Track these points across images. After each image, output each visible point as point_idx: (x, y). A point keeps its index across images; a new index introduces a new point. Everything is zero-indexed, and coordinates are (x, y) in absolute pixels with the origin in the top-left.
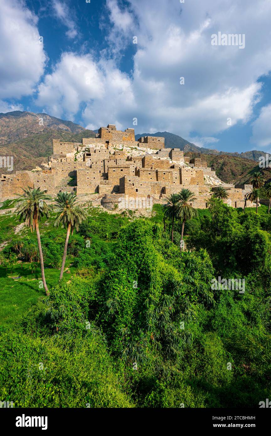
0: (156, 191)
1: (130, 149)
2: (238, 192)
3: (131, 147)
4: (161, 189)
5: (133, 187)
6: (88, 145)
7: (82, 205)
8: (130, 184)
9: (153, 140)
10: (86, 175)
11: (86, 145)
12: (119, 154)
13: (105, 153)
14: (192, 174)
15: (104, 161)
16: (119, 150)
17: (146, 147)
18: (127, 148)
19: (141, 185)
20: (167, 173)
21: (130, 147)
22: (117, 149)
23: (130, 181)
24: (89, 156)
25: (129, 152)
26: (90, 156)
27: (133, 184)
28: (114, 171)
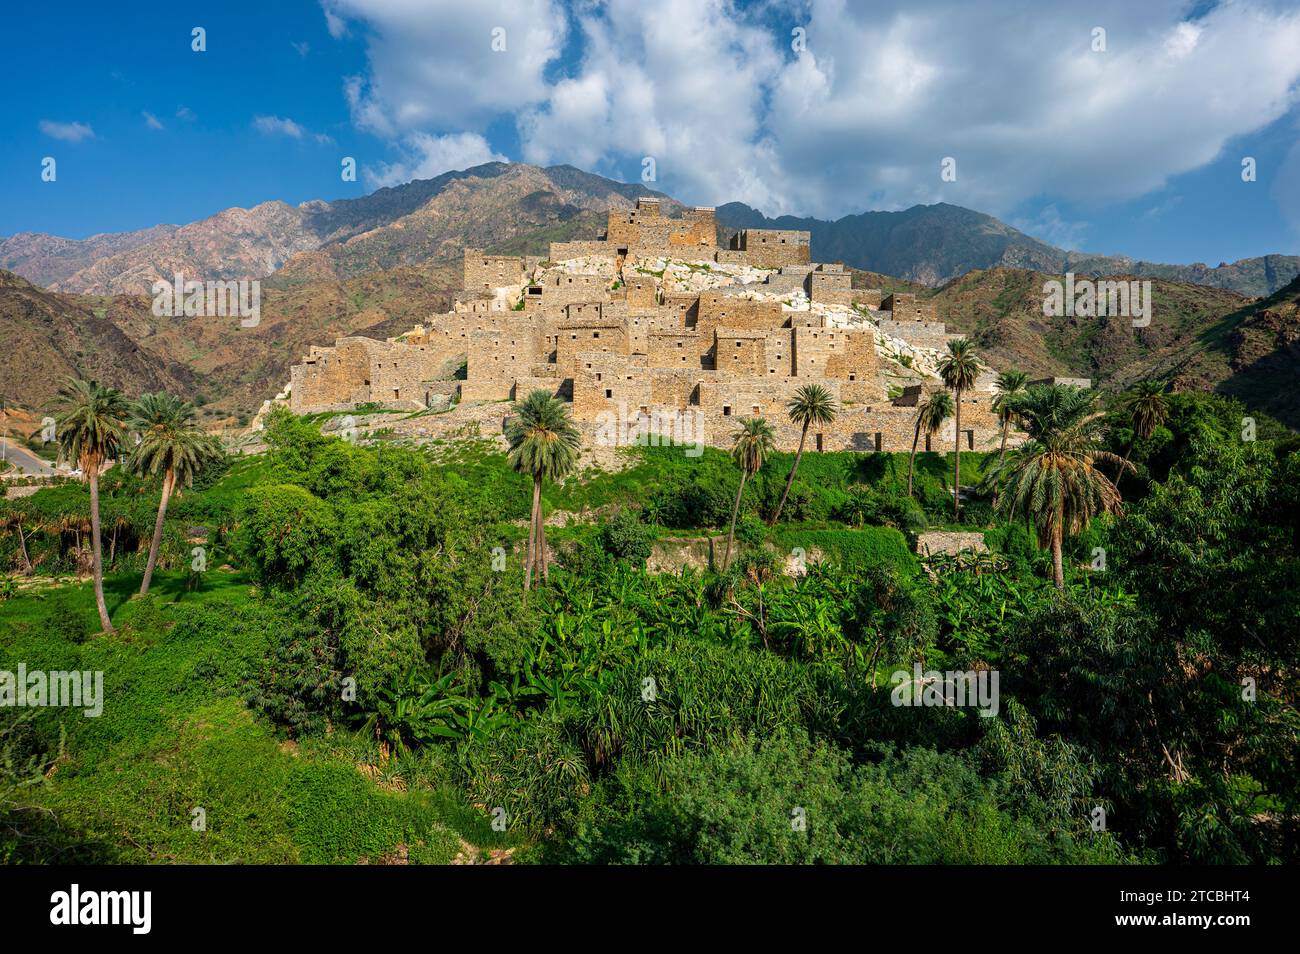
0: (676, 397)
1: (689, 269)
2: (975, 402)
3: (693, 263)
4: (691, 391)
5: (597, 383)
6: (563, 263)
7: (454, 432)
8: (590, 376)
9: (764, 241)
10: (491, 348)
11: (558, 262)
12: (639, 288)
13: (585, 284)
14: (833, 346)
15: (567, 308)
16: (652, 273)
17: (739, 262)
18: (680, 268)
19: (629, 378)
20: (748, 342)
21: (688, 265)
22: (647, 272)
23: (590, 366)
24: (535, 296)
25: (681, 280)
26: (541, 293)
27: (599, 375)
28: (574, 337)
